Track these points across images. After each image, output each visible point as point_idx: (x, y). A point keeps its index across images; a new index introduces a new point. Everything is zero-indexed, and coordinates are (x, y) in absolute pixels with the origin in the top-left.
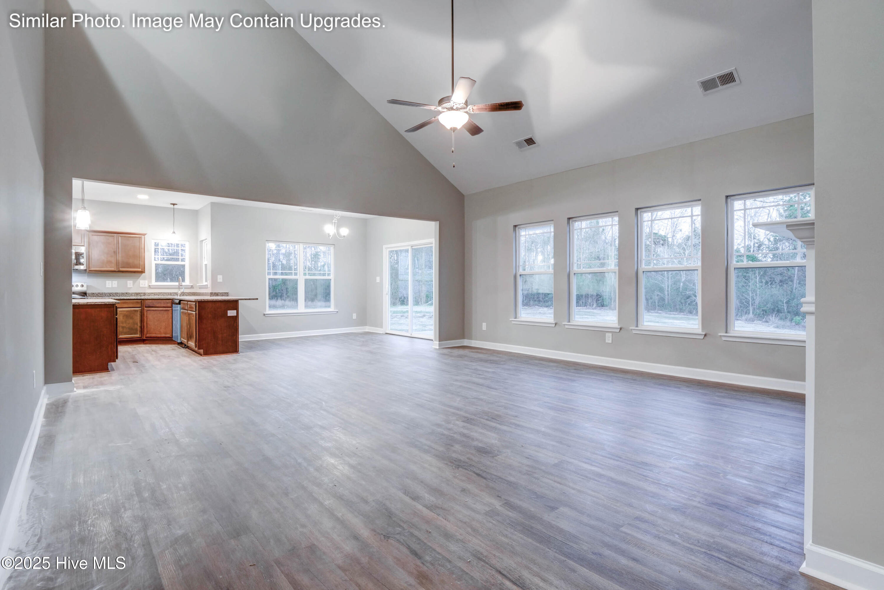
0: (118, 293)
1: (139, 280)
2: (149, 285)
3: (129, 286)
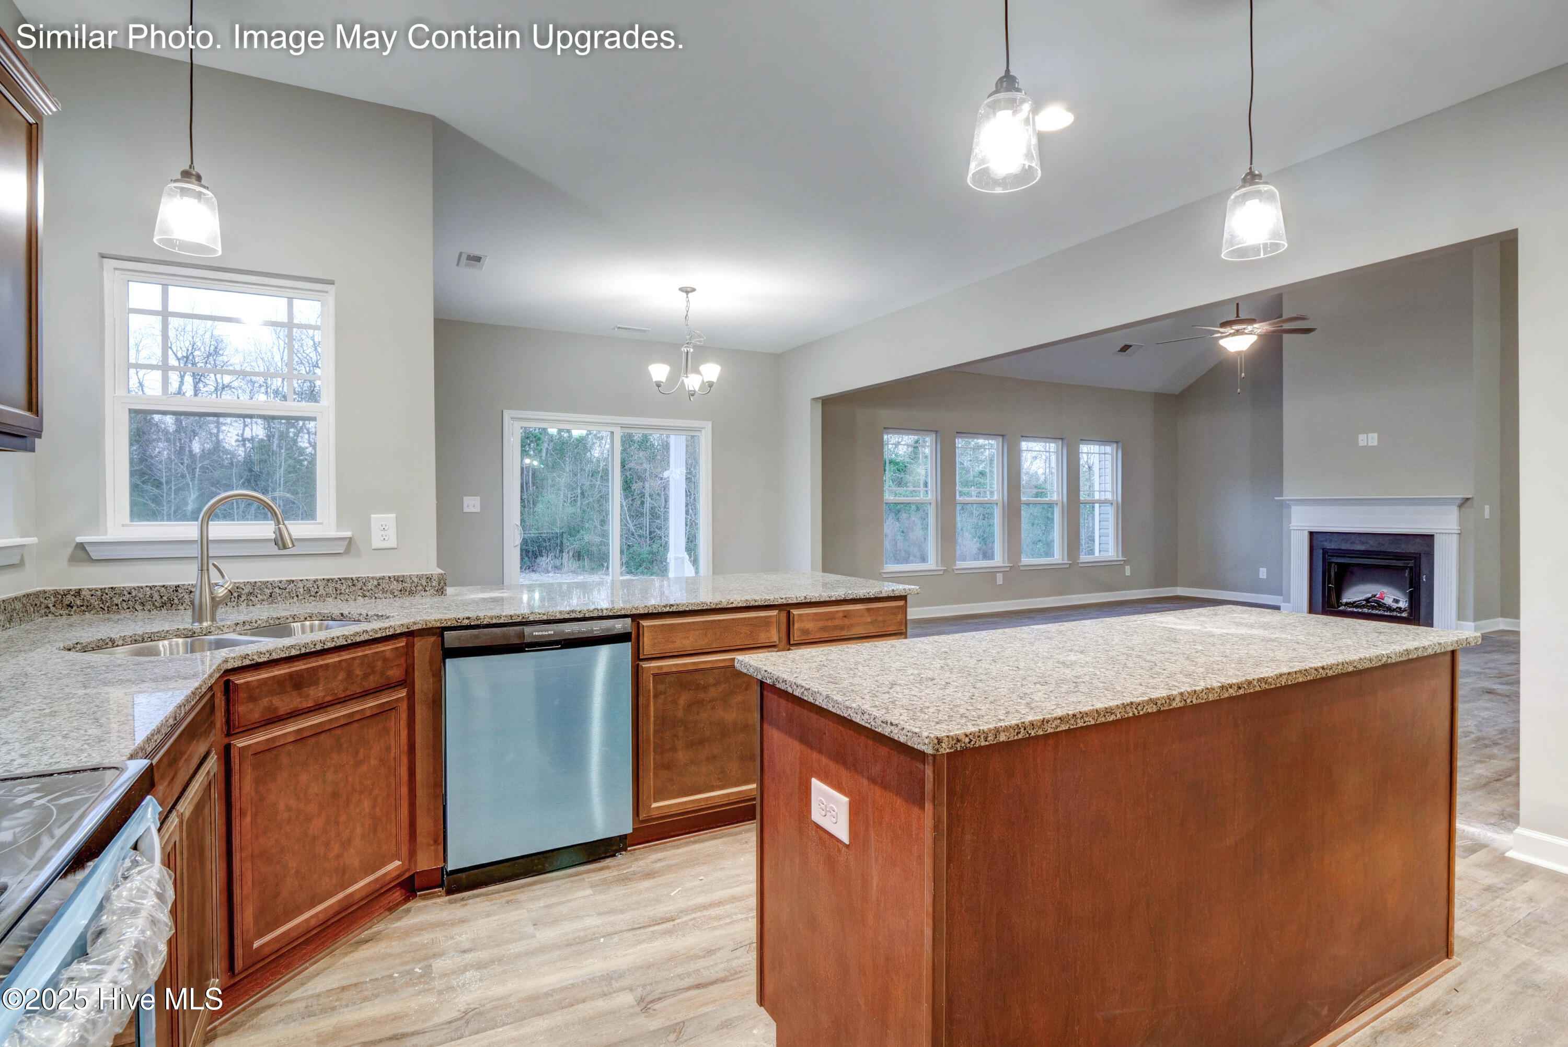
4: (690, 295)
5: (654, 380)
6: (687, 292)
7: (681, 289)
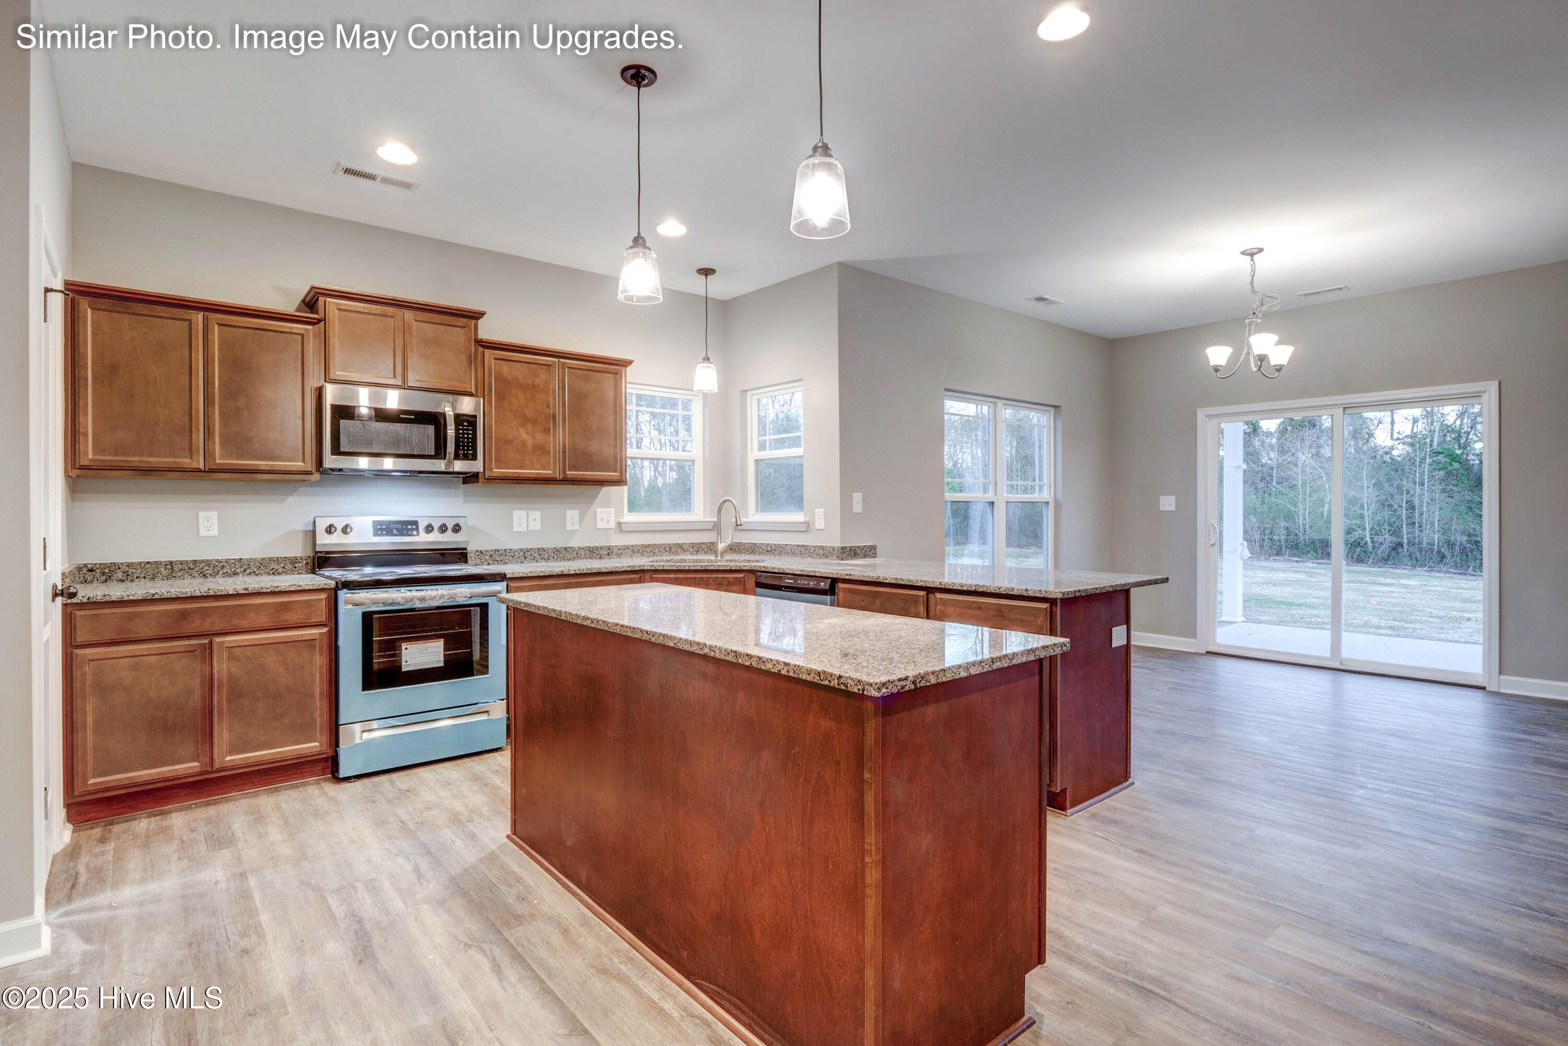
0: (543, 549)
1: (594, 505)
2: (619, 524)
3: (569, 527)
4: (1255, 257)
5: (1212, 363)
6: (1252, 255)
7: (1243, 253)
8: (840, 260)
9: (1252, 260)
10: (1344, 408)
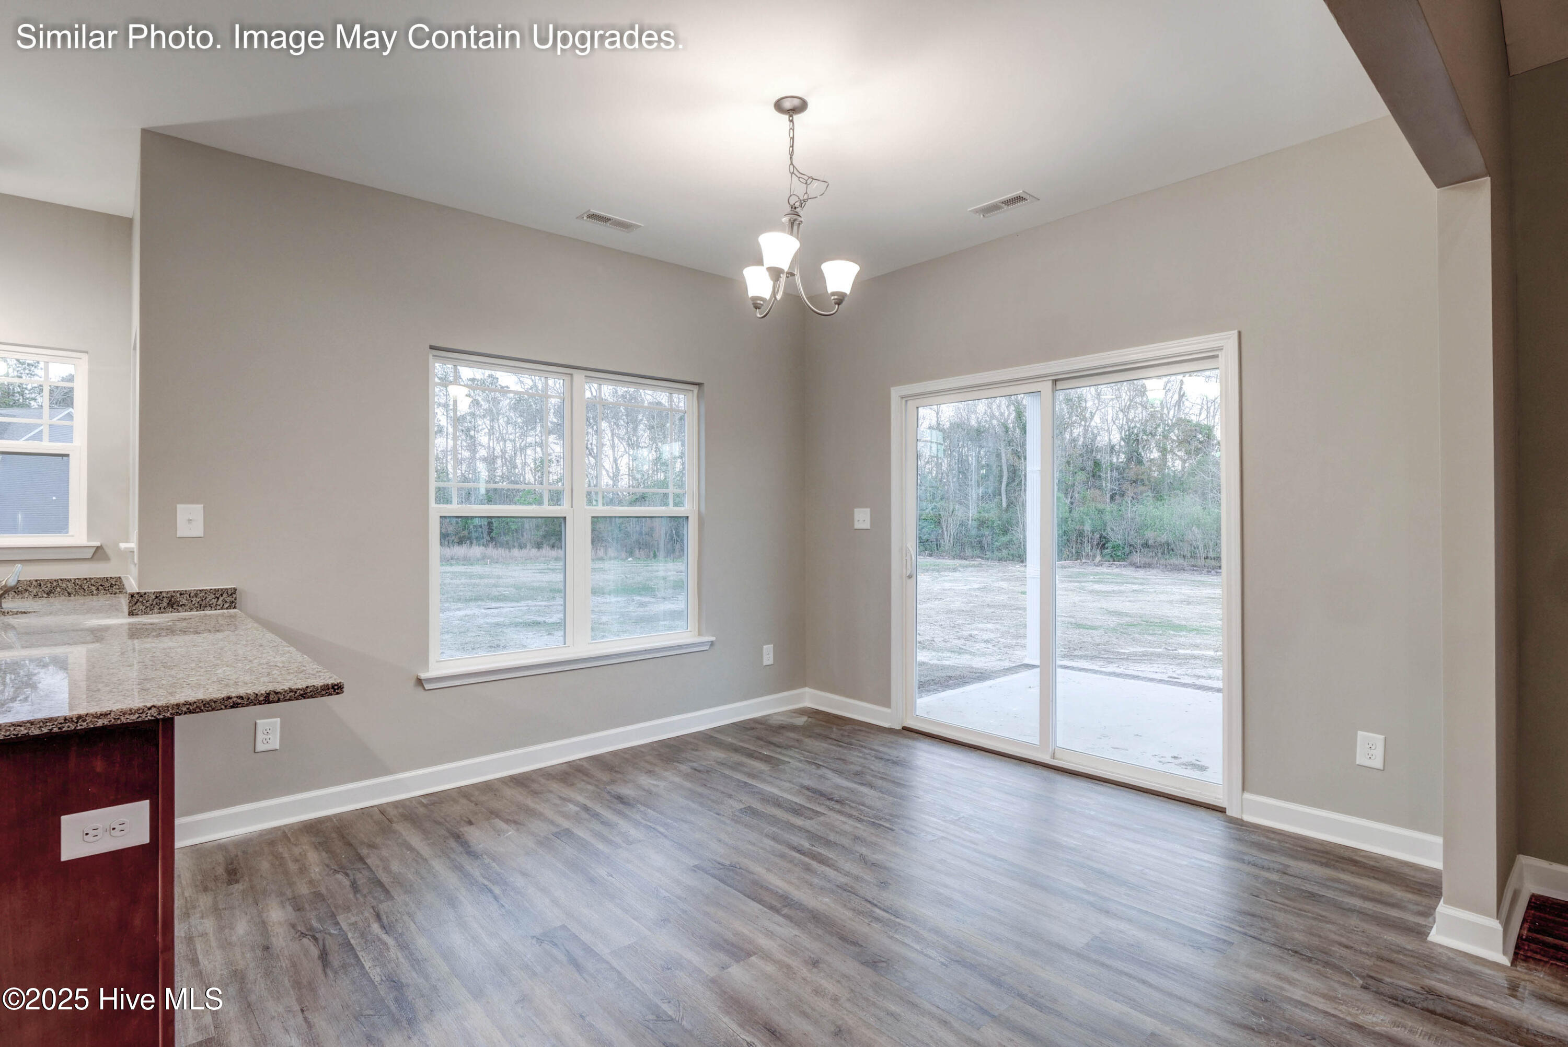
8: (146, 126)
9: (792, 121)
10: (1055, 382)
